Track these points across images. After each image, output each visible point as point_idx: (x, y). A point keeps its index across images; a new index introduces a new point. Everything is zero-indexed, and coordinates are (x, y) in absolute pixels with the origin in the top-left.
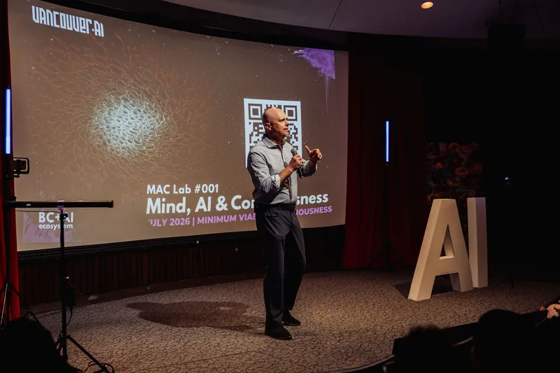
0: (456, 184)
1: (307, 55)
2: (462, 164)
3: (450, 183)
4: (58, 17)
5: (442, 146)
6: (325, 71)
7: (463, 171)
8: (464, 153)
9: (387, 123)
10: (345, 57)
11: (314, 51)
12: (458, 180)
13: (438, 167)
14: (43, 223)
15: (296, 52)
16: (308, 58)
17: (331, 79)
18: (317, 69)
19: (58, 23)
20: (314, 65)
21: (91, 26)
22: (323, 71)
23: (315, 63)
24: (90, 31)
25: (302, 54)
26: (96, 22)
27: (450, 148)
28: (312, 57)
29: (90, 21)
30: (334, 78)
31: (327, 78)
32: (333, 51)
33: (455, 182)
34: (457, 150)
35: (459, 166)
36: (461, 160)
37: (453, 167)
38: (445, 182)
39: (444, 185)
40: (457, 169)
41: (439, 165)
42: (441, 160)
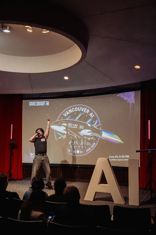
1: (123, 96)
4: (36, 103)
6: (130, 100)
10: (139, 93)
11: (126, 93)
14: (32, 156)
15: (118, 95)
17: (132, 104)
18: (126, 100)
19: (36, 104)
21: (45, 103)
22: (129, 101)
23: (126, 98)
24: (45, 104)
25: (120, 96)
26: (47, 102)
28: (125, 96)
29: (45, 102)
30: (134, 103)
31: (131, 104)
32: (134, 91)
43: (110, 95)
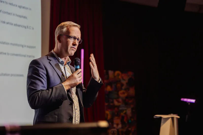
2: (123, 88)
3: (116, 103)
5: (110, 72)
7: (124, 93)
8: (124, 80)
9: (83, 50)
12: (120, 100)
13: (108, 90)
33: (119, 102)
34: (120, 77)
35: (121, 89)
36: (122, 85)
37: (117, 90)
38: (113, 102)
39: (112, 104)
40: (120, 92)
41: (109, 88)
42: (110, 84)
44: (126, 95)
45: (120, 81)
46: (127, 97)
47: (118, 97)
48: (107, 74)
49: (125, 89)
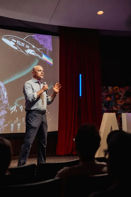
0: (118, 109)
1: (37, 38)
2: (121, 98)
3: (115, 109)
5: (110, 88)
6: (47, 46)
7: (121, 102)
8: (122, 92)
9: (80, 75)
10: (57, 39)
11: (41, 36)
12: (119, 107)
13: (108, 100)
16: (38, 40)
17: (50, 51)
18: (42, 45)
20: (40, 44)
23: (41, 42)
25: (34, 37)
27: (114, 89)
28: (40, 39)
30: (52, 50)
31: (48, 51)
32: (51, 36)
33: (117, 108)
34: (118, 91)
35: (119, 99)
36: (120, 96)
37: (116, 100)
38: (112, 108)
39: (111, 109)
40: (118, 101)
41: (108, 98)
42: (110, 96)
43: (21, 33)
44: (123, 103)
45: (118, 93)
46: (124, 105)
47: (117, 104)
48: (107, 89)
49: (123, 99)
